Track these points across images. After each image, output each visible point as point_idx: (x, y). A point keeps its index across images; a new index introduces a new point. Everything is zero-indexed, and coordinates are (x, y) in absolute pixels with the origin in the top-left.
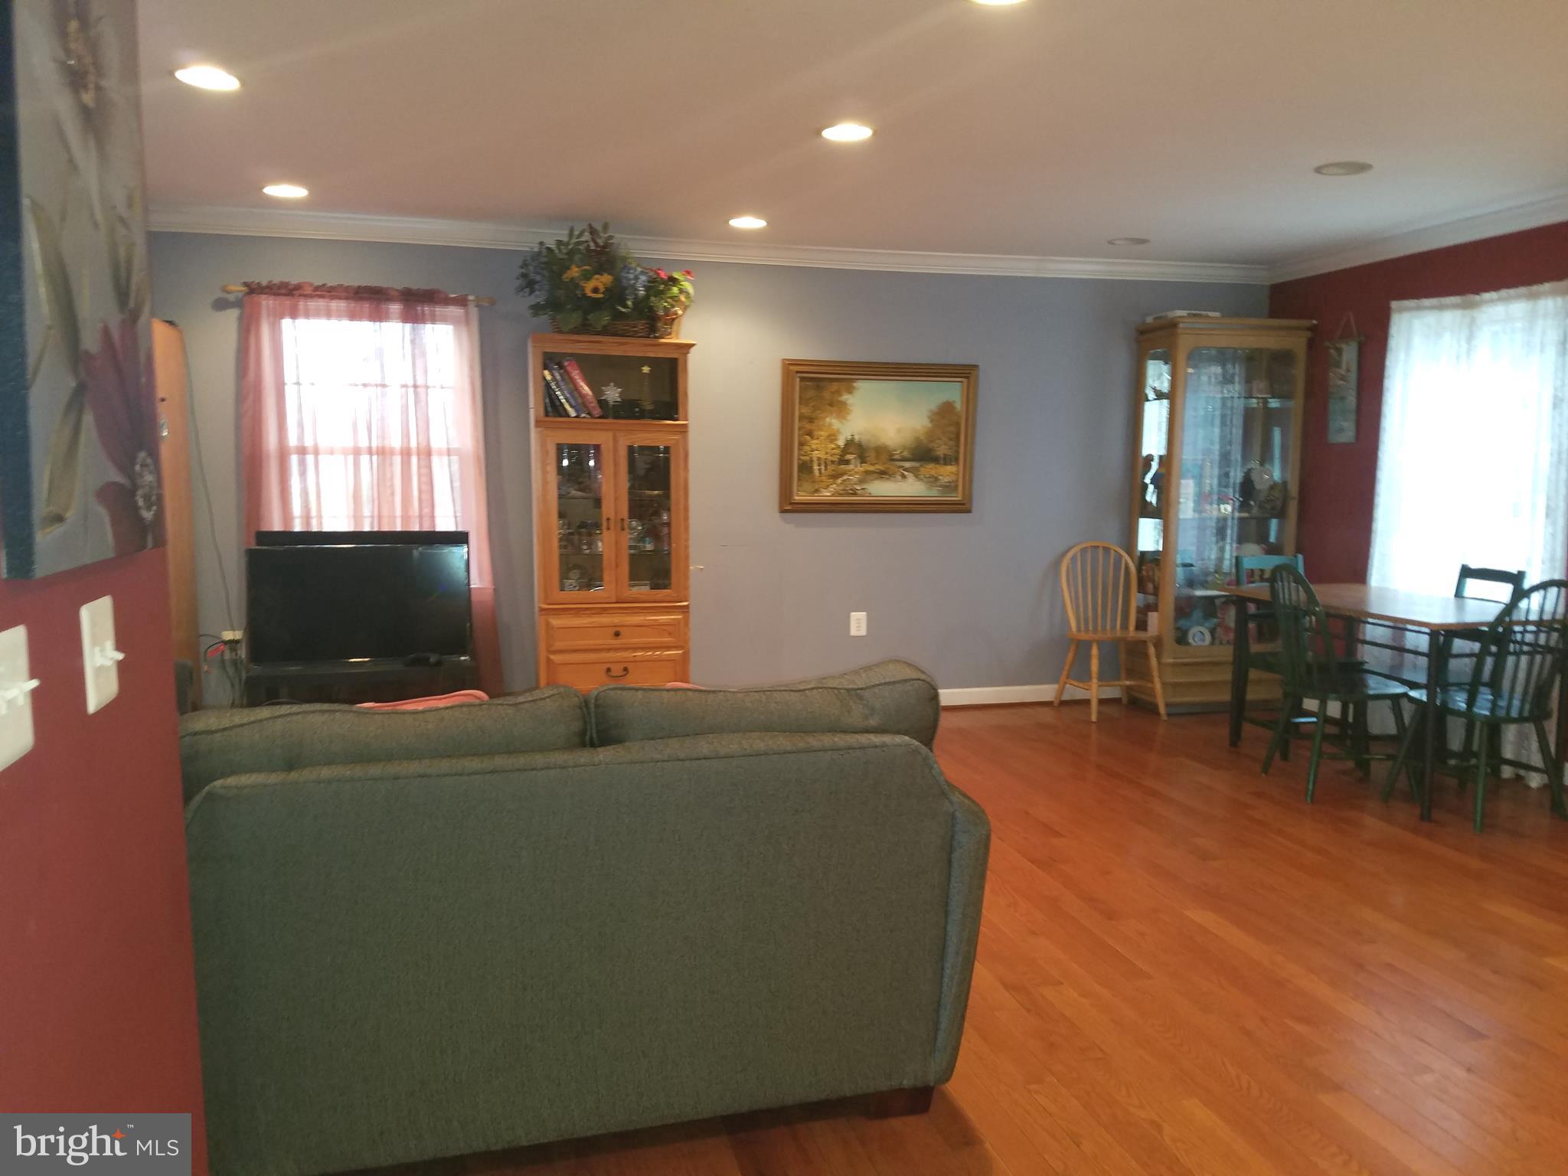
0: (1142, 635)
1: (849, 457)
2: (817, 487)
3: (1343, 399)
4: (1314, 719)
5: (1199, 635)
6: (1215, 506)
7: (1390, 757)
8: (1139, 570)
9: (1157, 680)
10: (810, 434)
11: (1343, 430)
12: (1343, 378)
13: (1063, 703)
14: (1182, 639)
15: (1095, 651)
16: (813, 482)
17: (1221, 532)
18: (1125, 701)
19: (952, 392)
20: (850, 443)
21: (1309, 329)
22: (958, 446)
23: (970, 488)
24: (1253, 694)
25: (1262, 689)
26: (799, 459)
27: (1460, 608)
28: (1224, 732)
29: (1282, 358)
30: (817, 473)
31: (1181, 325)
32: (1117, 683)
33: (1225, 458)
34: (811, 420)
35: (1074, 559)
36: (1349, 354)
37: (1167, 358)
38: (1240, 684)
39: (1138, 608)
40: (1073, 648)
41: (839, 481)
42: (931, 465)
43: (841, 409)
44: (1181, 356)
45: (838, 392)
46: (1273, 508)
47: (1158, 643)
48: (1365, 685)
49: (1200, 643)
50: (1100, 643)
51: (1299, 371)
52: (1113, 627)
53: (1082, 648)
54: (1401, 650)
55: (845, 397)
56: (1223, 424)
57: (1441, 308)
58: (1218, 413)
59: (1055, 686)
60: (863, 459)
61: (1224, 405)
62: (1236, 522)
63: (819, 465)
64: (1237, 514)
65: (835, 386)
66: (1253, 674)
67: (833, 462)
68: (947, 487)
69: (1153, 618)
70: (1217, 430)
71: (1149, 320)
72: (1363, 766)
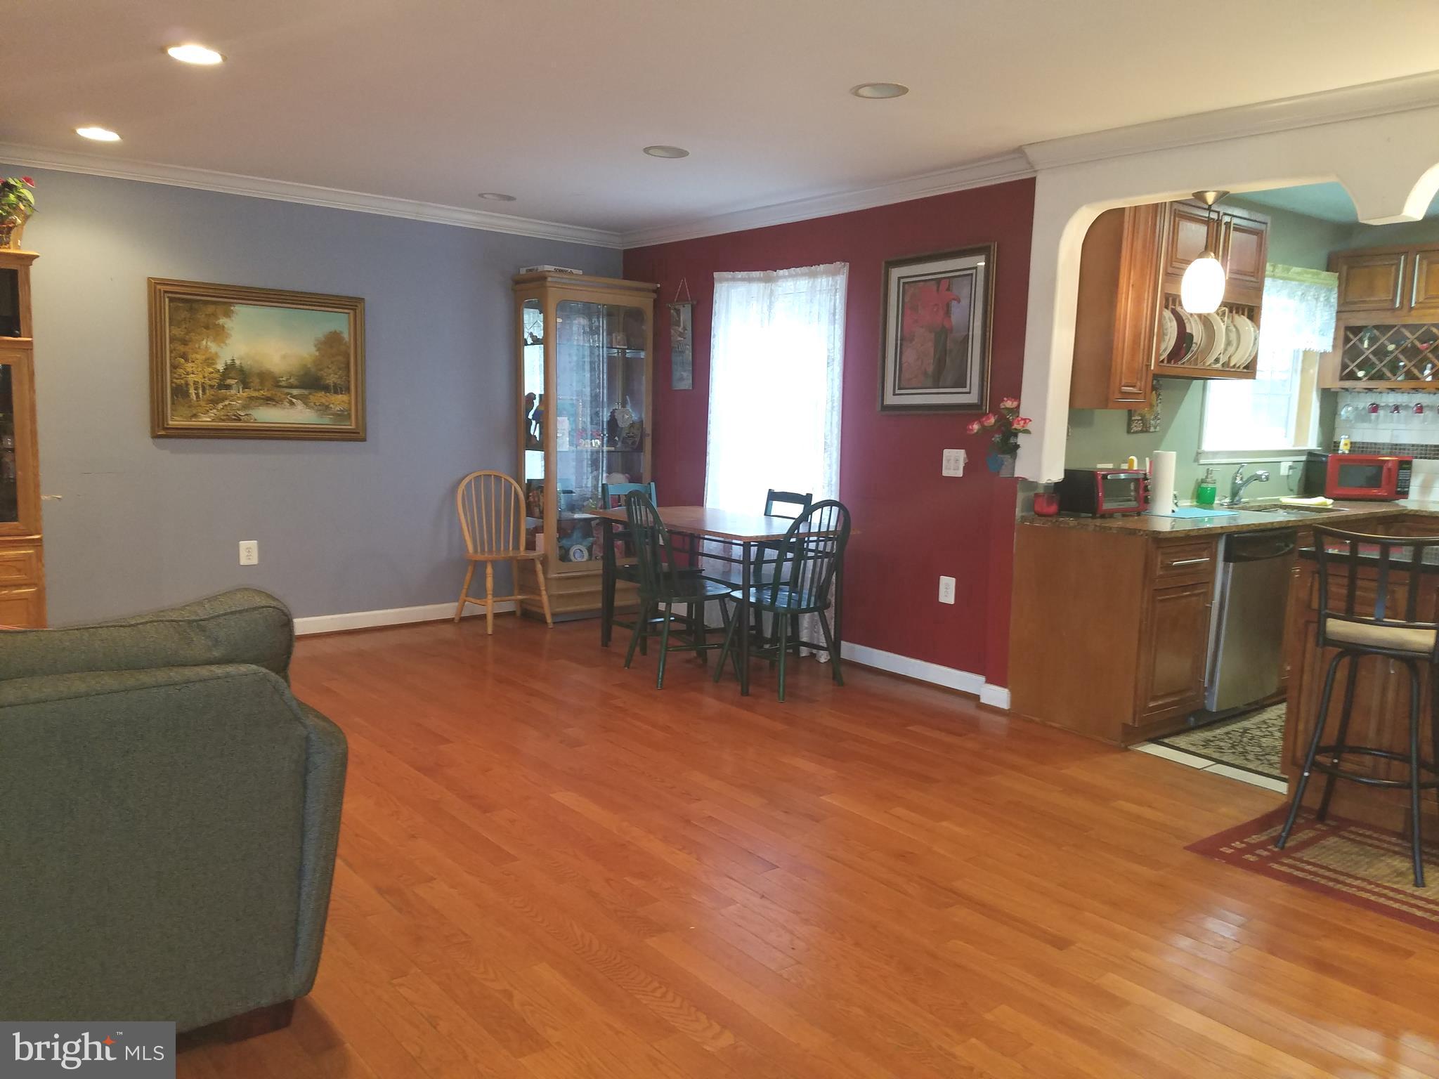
0: (532, 554)
1: (229, 381)
2: (194, 412)
3: (683, 352)
4: (662, 619)
5: (579, 552)
6: (589, 441)
7: (721, 646)
8: (527, 497)
9: (544, 593)
10: (184, 356)
11: (683, 380)
12: (681, 335)
13: (463, 619)
14: (564, 557)
15: (489, 570)
16: (190, 407)
17: (595, 464)
18: (518, 613)
19: (339, 322)
20: (230, 368)
21: (655, 291)
22: (348, 376)
23: (364, 418)
24: (619, 601)
25: (626, 596)
26: (172, 382)
27: (769, 525)
28: (597, 634)
29: (635, 315)
30: (194, 397)
31: (549, 279)
32: (510, 598)
33: (595, 398)
34: (185, 342)
35: (469, 485)
36: (685, 315)
37: (541, 307)
38: (609, 593)
39: (527, 530)
40: (470, 569)
41: (220, 406)
42: (322, 393)
43: (219, 334)
44: (552, 306)
45: (215, 315)
46: (633, 443)
47: (545, 561)
48: (704, 587)
49: (579, 559)
50: (494, 563)
51: (648, 328)
52: (507, 548)
53: (479, 567)
54: (730, 560)
55: (222, 321)
56: (592, 369)
57: (750, 280)
58: (587, 359)
59: (456, 604)
60: (246, 385)
61: (592, 353)
62: (605, 454)
63: (196, 389)
64: (605, 448)
65: (210, 309)
66: (620, 584)
67: (211, 387)
68: (339, 415)
69: (540, 538)
70: (588, 375)
71: (523, 271)
72: (702, 654)
